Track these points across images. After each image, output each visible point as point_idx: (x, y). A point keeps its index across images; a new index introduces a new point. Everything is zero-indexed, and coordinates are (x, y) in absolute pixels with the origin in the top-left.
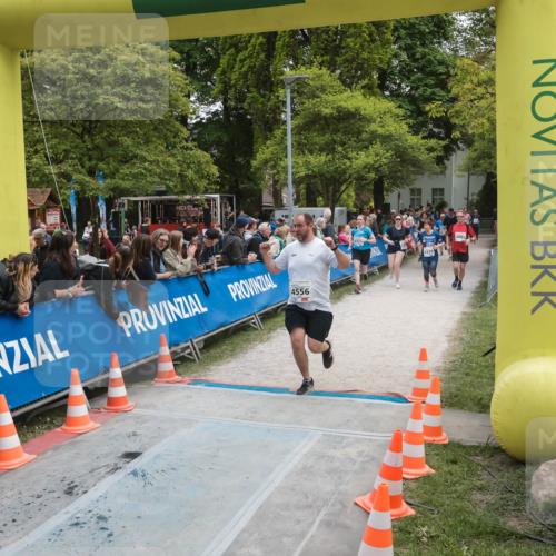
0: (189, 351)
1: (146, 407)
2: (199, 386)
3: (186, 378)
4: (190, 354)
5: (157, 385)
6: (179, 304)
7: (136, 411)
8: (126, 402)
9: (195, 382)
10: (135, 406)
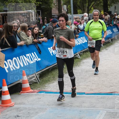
0: (34, 78)
1: (20, 104)
2: (42, 93)
3: (35, 90)
4: (35, 80)
5: (22, 94)
6: (28, 56)
7: (15, 106)
8: (10, 102)
9: (40, 92)
10: (15, 104)
